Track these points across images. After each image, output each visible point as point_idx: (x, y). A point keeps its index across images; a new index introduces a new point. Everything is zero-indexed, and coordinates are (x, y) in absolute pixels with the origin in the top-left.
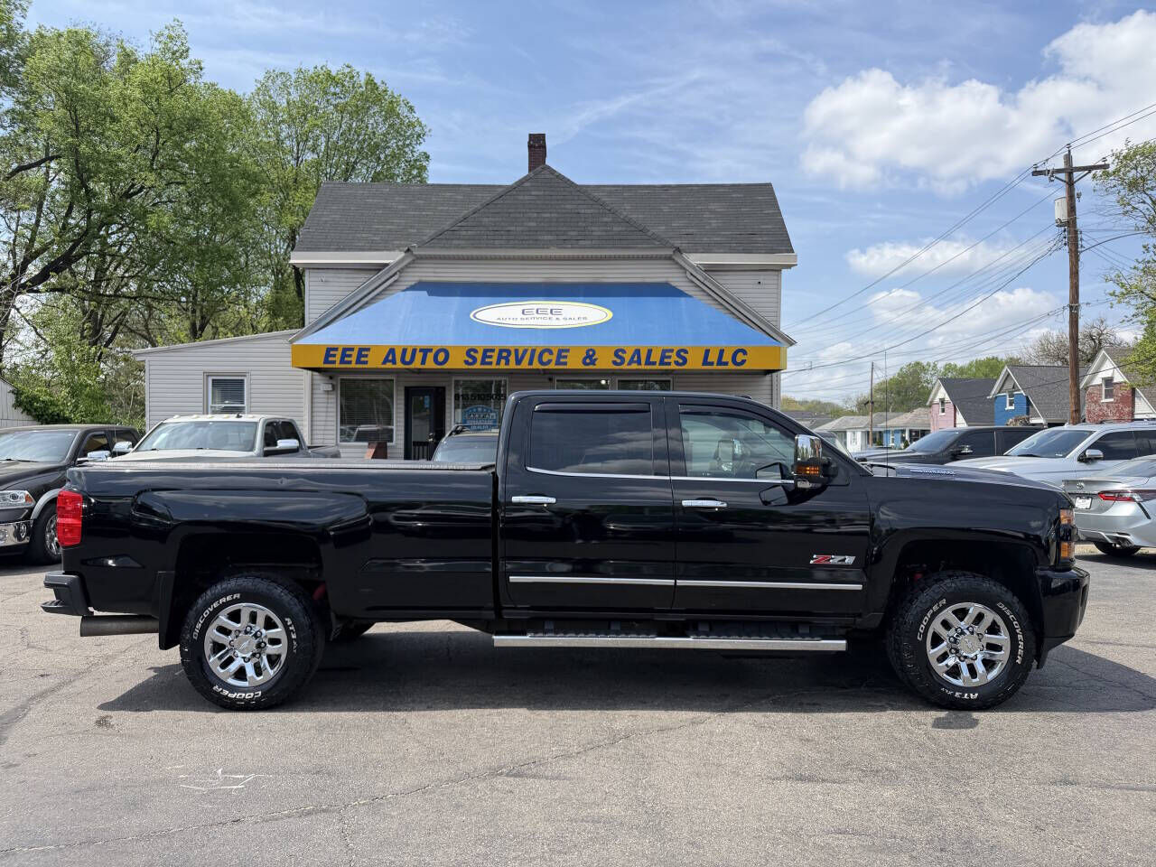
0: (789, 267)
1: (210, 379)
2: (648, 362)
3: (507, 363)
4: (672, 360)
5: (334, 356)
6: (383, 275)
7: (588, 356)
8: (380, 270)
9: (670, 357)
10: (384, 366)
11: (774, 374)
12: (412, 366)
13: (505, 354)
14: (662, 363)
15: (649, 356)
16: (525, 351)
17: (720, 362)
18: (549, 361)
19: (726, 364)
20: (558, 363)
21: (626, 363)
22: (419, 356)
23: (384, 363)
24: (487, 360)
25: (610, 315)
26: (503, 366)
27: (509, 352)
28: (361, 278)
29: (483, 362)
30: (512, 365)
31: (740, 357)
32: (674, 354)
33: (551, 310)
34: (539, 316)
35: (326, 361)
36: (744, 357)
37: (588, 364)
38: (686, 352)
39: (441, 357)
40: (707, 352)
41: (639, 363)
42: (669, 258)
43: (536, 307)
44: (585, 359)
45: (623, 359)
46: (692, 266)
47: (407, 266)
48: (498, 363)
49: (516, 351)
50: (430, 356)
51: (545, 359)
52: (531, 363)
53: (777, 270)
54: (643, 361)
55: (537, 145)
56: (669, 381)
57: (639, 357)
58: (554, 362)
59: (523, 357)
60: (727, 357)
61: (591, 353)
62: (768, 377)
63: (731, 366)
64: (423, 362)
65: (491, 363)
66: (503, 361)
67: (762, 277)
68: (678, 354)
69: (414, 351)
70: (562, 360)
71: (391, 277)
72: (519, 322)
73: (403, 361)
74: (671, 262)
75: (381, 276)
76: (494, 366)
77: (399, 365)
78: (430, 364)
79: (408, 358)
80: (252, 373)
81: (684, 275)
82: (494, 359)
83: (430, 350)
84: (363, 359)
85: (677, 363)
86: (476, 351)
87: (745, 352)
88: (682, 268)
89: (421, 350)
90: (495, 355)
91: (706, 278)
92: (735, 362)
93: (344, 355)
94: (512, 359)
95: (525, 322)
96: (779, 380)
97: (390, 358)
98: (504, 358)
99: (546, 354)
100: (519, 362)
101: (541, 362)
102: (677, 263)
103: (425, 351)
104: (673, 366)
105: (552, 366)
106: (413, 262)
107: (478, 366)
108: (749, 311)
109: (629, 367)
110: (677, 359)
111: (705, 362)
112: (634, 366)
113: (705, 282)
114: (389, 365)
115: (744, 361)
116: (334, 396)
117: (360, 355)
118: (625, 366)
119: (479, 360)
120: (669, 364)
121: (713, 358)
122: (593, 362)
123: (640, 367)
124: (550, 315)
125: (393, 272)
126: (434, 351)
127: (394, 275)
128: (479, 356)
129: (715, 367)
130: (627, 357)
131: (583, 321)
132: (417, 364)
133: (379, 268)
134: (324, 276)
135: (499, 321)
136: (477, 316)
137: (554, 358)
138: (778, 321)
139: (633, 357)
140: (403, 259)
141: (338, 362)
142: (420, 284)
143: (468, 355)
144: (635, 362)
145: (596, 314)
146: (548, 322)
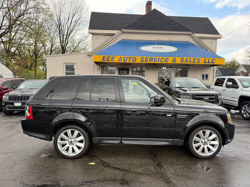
0: (219, 38)
1: (65, 64)
2: (190, 62)
3: (152, 62)
4: (196, 61)
7: (174, 60)
8: (113, 35)
9: (195, 61)
10: (119, 62)
12: (126, 62)
13: (151, 59)
14: (193, 62)
15: (190, 60)
16: (157, 58)
17: (208, 63)
18: (163, 61)
21: (184, 62)
22: (128, 59)
23: (119, 61)
24: (147, 61)
26: (151, 62)
27: (152, 58)
28: (108, 37)
29: (145, 61)
30: (153, 62)
31: (213, 61)
32: (197, 60)
34: (158, 49)
35: (103, 60)
37: (174, 62)
38: (200, 59)
39: (134, 60)
40: (205, 60)
41: (187, 62)
42: (189, 35)
43: (156, 47)
45: (183, 61)
46: (196, 37)
48: (149, 62)
49: (155, 58)
50: (131, 59)
52: (158, 62)
53: (216, 39)
54: (189, 61)
56: (188, 67)
58: (164, 61)
59: (156, 60)
60: (210, 61)
63: (211, 64)
64: (129, 61)
66: (151, 61)
67: (213, 41)
70: (167, 61)
71: (115, 38)
72: (153, 50)
73: (124, 61)
74: (189, 36)
75: (114, 37)
76: (148, 62)
77: (123, 62)
78: (131, 62)
79: (125, 60)
80: (77, 63)
81: (193, 39)
82: (148, 61)
83: (131, 58)
84: (113, 60)
85: (197, 62)
86: (143, 58)
87: (215, 60)
88: (193, 37)
89: (129, 58)
90: (149, 59)
91: (200, 41)
93: (108, 58)
94: (153, 60)
97: (120, 60)
98: (151, 60)
99: (163, 59)
100: (155, 61)
101: (161, 61)
103: (130, 58)
104: (196, 63)
105: (164, 63)
106: (121, 34)
107: (144, 62)
108: (210, 49)
109: (185, 63)
111: (205, 62)
112: (186, 63)
114: (120, 62)
116: (100, 70)
118: (183, 63)
119: (144, 61)
120: (195, 62)
122: (175, 62)
124: (160, 49)
126: (132, 58)
127: (116, 37)
128: (144, 60)
130: (184, 60)
131: (170, 50)
132: (127, 62)
133: (112, 35)
134: (97, 37)
135: (147, 50)
136: (141, 48)
137: (165, 60)
139: (186, 60)
140: (119, 33)
141: (106, 60)
142: (123, 40)
143: (141, 59)
144: (186, 62)
145: (173, 49)
146: (161, 51)
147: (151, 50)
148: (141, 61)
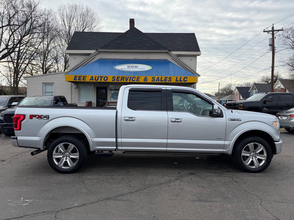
0: (199, 55)
1: (44, 84)
2: (161, 81)
3: (123, 80)
5: (77, 78)
6: (90, 56)
7: (145, 79)
8: (89, 55)
11: (195, 84)
12: (98, 81)
13: (123, 78)
14: (165, 81)
15: (161, 79)
16: (128, 77)
17: (180, 81)
18: (135, 80)
19: (182, 81)
20: (137, 81)
22: (100, 78)
23: (90, 80)
25: (151, 68)
26: (122, 81)
27: (124, 78)
28: (84, 57)
29: (117, 80)
30: (125, 81)
31: (186, 79)
32: (168, 79)
33: (135, 66)
34: (132, 68)
35: (74, 79)
36: (187, 79)
37: (145, 81)
38: (171, 78)
39: (106, 79)
40: (177, 78)
42: (167, 53)
43: (131, 66)
44: (144, 80)
45: (154, 80)
46: (173, 55)
47: (97, 54)
49: (126, 77)
50: (103, 78)
51: (134, 79)
52: (130, 80)
53: (196, 56)
55: (132, 22)
57: (159, 79)
59: (128, 79)
60: (182, 79)
61: (146, 78)
62: (193, 85)
64: (101, 80)
65: (119, 81)
66: (122, 80)
67: (192, 58)
68: (169, 79)
69: (98, 77)
73: (95, 80)
76: (120, 81)
77: (94, 81)
78: (103, 81)
79: (97, 79)
80: (55, 83)
81: (171, 57)
82: (120, 79)
83: (103, 77)
84: (84, 79)
85: (169, 81)
86: (115, 77)
87: (187, 78)
88: (171, 55)
89: (100, 77)
90: (120, 78)
91: (177, 58)
92: (184, 81)
93: (79, 78)
94: (125, 79)
95: (128, 69)
96: (196, 86)
97: (92, 79)
98: (123, 79)
100: (126, 80)
102: (169, 54)
103: (101, 77)
104: (168, 82)
106: (98, 53)
107: (115, 81)
108: (188, 67)
110: (169, 80)
111: (176, 81)
113: (177, 59)
114: (92, 81)
115: (186, 81)
116: (77, 89)
117: (84, 78)
118: (155, 82)
119: (116, 80)
120: (167, 81)
121: (178, 79)
122: (146, 81)
123: (159, 82)
124: (135, 68)
125: (93, 56)
126: (104, 77)
128: (116, 79)
129: (179, 82)
130: (156, 79)
131: (144, 69)
132: (99, 81)
134: (74, 57)
135: (121, 69)
136: (115, 68)
137: (136, 79)
138: (196, 70)
139: (157, 79)
140: (95, 52)
141: (78, 80)
142: (100, 59)
143: (113, 78)
144: (158, 80)
145: (147, 68)
146: (134, 70)
147: (125, 69)
148: (112, 80)
